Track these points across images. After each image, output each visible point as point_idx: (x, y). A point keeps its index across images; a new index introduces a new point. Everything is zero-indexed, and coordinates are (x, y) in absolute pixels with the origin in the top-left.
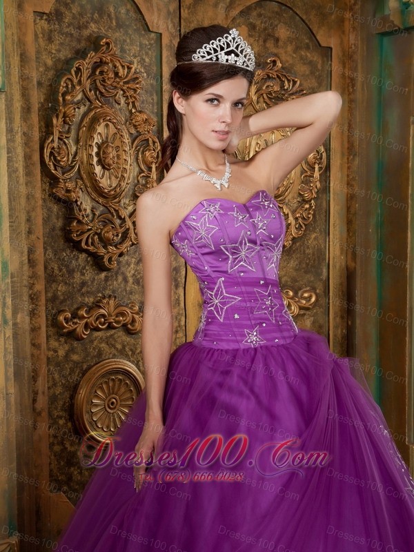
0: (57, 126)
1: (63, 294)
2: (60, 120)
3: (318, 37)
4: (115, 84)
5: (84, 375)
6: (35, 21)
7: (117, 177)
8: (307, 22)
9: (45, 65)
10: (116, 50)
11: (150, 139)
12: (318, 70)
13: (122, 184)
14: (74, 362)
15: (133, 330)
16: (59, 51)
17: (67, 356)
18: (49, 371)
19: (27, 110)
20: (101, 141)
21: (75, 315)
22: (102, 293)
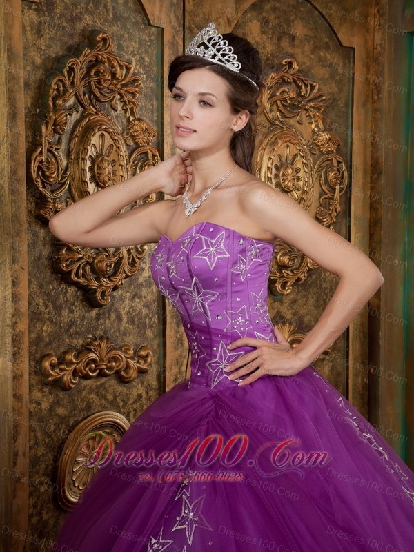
0: (46, 136)
1: (49, 335)
2: (50, 128)
3: (339, 36)
4: (112, 87)
5: (70, 431)
6: (23, 11)
8: (327, 17)
9: (34, 63)
10: (113, 48)
11: (149, 152)
14: (60, 416)
15: (127, 378)
16: (49, 47)
17: (51, 409)
18: (30, 427)
19: (13, 116)
20: (95, 154)
21: (62, 361)
22: (93, 334)
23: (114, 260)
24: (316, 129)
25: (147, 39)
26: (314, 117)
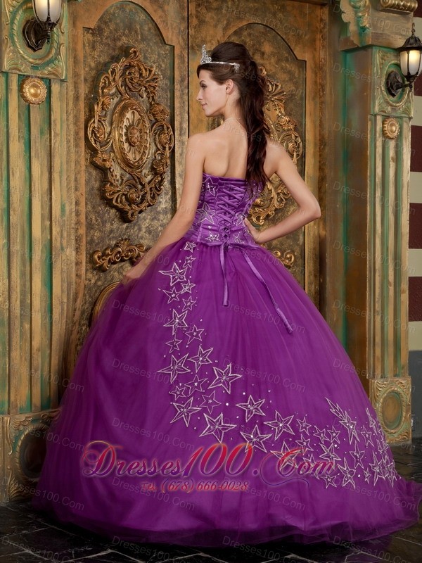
0: (97, 112)
1: (98, 239)
2: (100, 107)
3: (295, 52)
4: (140, 82)
6: (83, 34)
7: (140, 152)
8: (286, 40)
9: (90, 66)
10: (141, 57)
11: (165, 125)
12: (295, 78)
13: (144, 158)
16: (100, 56)
18: (84, 293)
19: (77, 98)
20: (128, 124)
21: (104, 254)
23: (142, 193)
24: (279, 114)
25: (163, 53)
26: (278, 106)
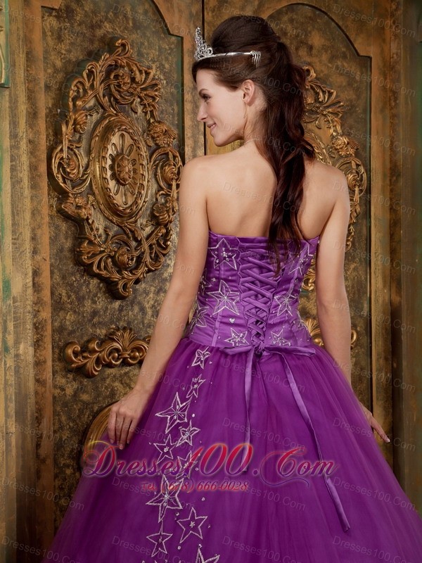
0: (66, 134)
1: (72, 324)
2: (70, 127)
3: (356, 46)
4: (131, 90)
5: (94, 417)
6: (43, 17)
7: (133, 194)
8: (343, 28)
9: (54, 66)
10: (132, 52)
11: (170, 153)
12: (357, 82)
13: (139, 201)
14: (84, 402)
17: (76, 394)
18: (55, 411)
19: (33, 115)
20: (115, 152)
21: (85, 349)
22: (116, 325)
23: (136, 254)
24: (334, 134)
25: (167, 47)
26: (333, 122)
